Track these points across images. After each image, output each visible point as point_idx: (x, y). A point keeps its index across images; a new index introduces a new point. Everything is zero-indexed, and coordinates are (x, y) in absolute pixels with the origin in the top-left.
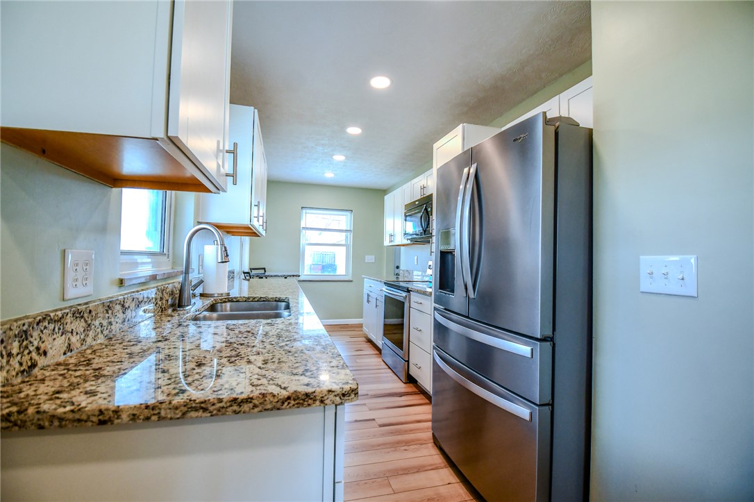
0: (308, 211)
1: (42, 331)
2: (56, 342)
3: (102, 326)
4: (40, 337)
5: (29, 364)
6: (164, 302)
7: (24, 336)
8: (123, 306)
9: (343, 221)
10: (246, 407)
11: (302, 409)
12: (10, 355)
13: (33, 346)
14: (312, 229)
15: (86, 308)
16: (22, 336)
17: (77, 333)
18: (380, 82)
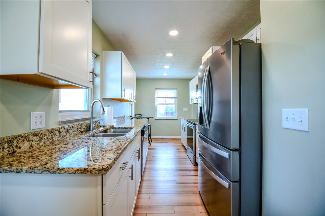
0: (158, 90)
1: (18, 141)
2: (25, 144)
3: (48, 139)
4: (17, 143)
5: (13, 151)
6: (82, 129)
7: (10, 142)
8: (59, 131)
9: (173, 93)
10: (63, 172)
11: (83, 174)
12: (4, 148)
13: (14, 145)
14: (160, 98)
15: (39, 132)
16: (9, 142)
17: (35, 141)
18: (174, 33)
